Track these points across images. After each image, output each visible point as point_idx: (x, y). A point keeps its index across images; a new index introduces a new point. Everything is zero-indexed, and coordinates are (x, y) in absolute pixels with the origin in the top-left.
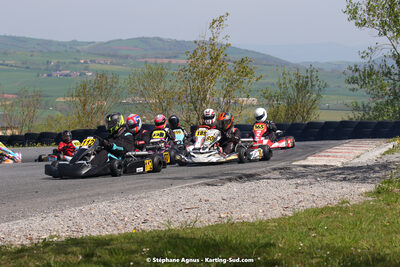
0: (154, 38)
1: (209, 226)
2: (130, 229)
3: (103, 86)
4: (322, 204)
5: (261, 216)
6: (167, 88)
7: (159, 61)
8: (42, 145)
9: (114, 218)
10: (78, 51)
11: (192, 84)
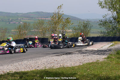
0: (41, 12)
1: (57, 68)
2: (34, 69)
3: (25, 26)
4: (91, 61)
5: (73, 65)
6: (45, 27)
7: (42, 19)
9: (29, 66)
10: (18, 16)
11: (52, 26)
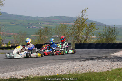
2: (56, 74)
3: (47, 31)
4: (121, 67)
5: (100, 71)
6: (67, 32)
7: (65, 24)
9: (51, 71)
10: (38, 20)
11: (75, 31)
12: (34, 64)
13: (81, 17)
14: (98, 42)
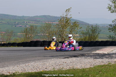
0: (48, 16)
6: (52, 30)
8: (13, 46)
9: (36, 67)
10: (24, 19)
11: (59, 29)
12: (20, 61)
13: (65, 16)
14: (81, 40)
